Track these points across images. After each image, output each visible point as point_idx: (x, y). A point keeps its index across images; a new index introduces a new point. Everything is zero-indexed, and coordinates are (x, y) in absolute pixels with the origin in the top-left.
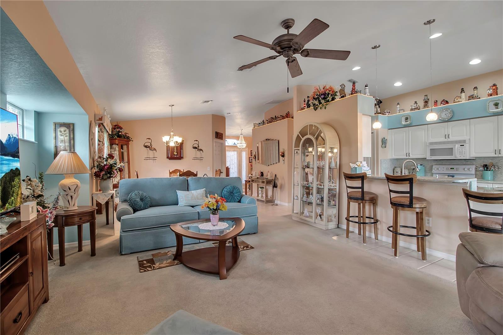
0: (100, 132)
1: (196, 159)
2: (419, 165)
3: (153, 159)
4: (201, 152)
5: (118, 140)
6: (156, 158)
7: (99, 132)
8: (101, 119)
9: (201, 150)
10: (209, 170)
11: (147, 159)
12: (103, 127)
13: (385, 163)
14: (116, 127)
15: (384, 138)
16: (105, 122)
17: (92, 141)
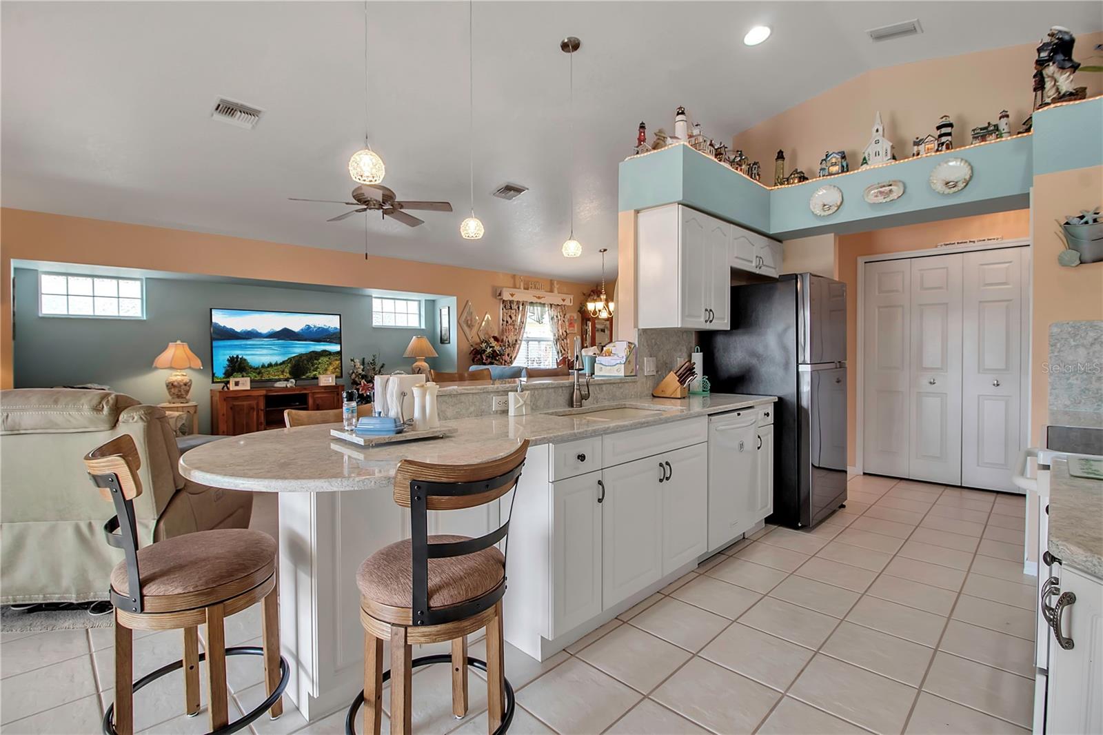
0: (505, 309)
7: (503, 309)
8: (500, 295)
12: (511, 302)
13: (1092, 344)
14: (592, 293)
15: (1082, 217)
16: (506, 297)
17: (469, 322)
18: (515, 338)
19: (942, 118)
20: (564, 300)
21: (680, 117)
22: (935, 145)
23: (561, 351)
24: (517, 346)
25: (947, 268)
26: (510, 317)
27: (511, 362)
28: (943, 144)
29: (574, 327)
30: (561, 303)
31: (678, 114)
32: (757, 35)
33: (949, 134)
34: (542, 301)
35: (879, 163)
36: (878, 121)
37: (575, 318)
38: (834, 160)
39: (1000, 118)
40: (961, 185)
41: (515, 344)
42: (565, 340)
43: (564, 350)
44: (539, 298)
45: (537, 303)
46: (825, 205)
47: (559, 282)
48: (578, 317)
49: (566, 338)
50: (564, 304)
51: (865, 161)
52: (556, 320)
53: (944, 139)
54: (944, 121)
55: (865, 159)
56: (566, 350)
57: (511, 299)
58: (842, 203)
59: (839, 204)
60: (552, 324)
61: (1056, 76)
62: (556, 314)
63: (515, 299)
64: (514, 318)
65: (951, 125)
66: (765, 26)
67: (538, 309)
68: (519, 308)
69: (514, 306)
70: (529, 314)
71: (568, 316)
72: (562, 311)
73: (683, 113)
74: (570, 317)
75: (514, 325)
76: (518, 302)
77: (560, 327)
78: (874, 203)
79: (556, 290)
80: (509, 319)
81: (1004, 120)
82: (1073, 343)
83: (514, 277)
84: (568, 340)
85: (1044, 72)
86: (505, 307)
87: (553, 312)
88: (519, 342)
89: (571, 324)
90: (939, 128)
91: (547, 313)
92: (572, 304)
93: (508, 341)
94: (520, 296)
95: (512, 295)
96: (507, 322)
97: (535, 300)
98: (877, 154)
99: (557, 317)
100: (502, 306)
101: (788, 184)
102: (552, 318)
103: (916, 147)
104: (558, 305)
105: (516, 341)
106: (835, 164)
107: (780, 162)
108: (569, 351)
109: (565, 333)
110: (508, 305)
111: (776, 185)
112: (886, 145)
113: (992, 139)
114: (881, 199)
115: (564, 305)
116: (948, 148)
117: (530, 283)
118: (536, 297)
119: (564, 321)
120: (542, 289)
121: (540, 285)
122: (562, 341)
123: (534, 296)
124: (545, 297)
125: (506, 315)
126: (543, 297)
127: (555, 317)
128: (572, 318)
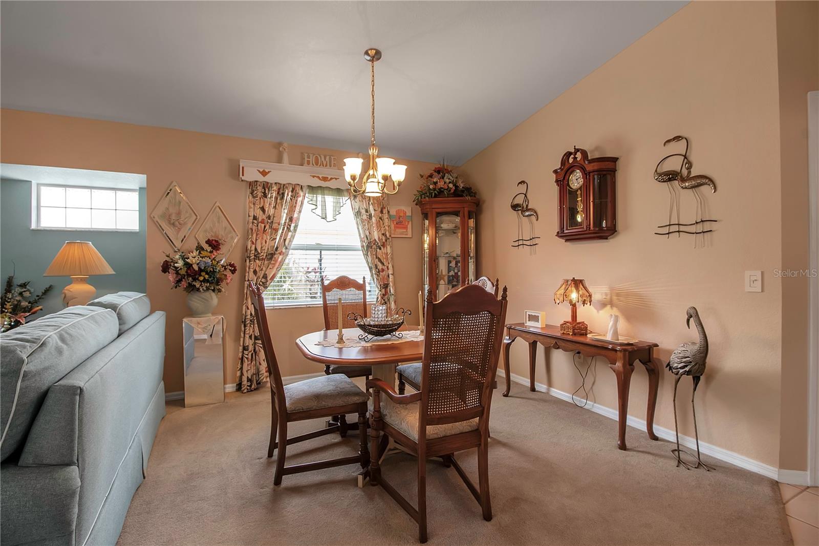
1: (673, 229)
4: (706, 190)
6: (537, 241)
9: (706, 180)
10: (758, 287)
11: (520, 242)
12: (266, 186)
16: (251, 174)
17: (173, 217)
26: (263, 209)
29: (406, 228)
43: (383, 264)
44: (325, 179)
45: (320, 188)
48: (414, 212)
49: (384, 245)
52: (365, 217)
57: (263, 179)
60: (358, 222)
62: (366, 207)
63: (268, 179)
64: (271, 212)
68: (281, 195)
69: (272, 192)
70: (306, 206)
72: (380, 203)
74: (398, 212)
75: (271, 224)
76: (280, 186)
77: (374, 228)
80: (260, 214)
84: (389, 247)
86: (252, 193)
87: (360, 208)
88: (282, 251)
92: (397, 191)
93: (256, 249)
94: (279, 174)
95: (264, 173)
96: (254, 217)
97: (316, 183)
99: (367, 211)
100: (246, 192)
102: (357, 214)
105: (276, 248)
109: (382, 237)
110: (259, 190)
117: (306, 155)
118: (318, 177)
119: (380, 218)
120: (330, 166)
121: (328, 158)
122: (378, 250)
123: (314, 177)
124: (336, 179)
125: (252, 206)
126: (331, 179)
127: (363, 211)
128: (402, 215)
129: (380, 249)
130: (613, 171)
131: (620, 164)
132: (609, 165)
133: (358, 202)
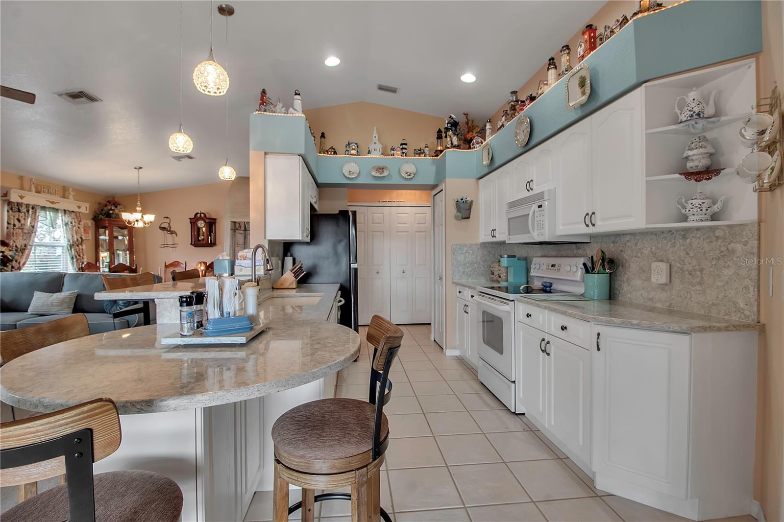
0: (10, 211)
2: (506, 256)
3: (171, 246)
5: (108, 220)
6: (176, 245)
7: (8, 211)
8: (5, 195)
11: (165, 246)
12: (19, 204)
13: (466, 253)
14: (108, 204)
15: (462, 199)
16: (14, 198)
18: (24, 242)
19: (403, 140)
20: (79, 207)
21: (297, 97)
22: (400, 152)
23: (76, 256)
24: (27, 251)
25: (383, 213)
26: (19, 220)
27: (19, 268)
28: (404, 153)
29: (88, 233)
30: (76, 209)
31: (296, 94)
32: (332, 61)
33: (405, 149)
34: (56, 206)
35: (376, 155)
36: (375, 132)
37: (90, 225)
38: (353, 147)
39: (425, 147)
40: (412, 175)
41: (24, 249)
42: (80, 246)
43: (79, 256)
44: (53, 203)
45: (50, 208)
46: (350, 172)
47: (74, 190)
48: (92, 224)
49: (81, 244)
50: (79, 210)
51: (369, 152)
52: (70, 226)
53: (404, 151)
54: (404, 142)
55: (369, 151)
56: (81, 255)
57: (20, 201)
58: (359, 172)
59: (358, 172)
60: (67, 230)
61: (452, 136)
62: (70, 220)
63: (25, 201)
64: (23, 222)
65: (406, 144)
66: (337, 57)
67: (50, 215)
68: (28, 211)
69: (24, 209)
70: (40, 218)
71: (82, 223)
72: (77, 218)
73: (299, 94)
74: (85, 223)
75: (22, 229)
76: (27, 206)
77: (75, 233)
78: (375, 176)
79: (71, 197)
80: (17, 223)
81: (427, 148)
82: (460, 252)
83: (21, 178)
84: (84, 246)
85: (448, 133)
86: (12, 209)
87: (67, 219)
88: (29, 247)
89: (86, 231)
90: (402, 144)
91: (60, 218)
92: (88, 212)
93: (16, 246)
94: (31, 198)
95: (22, 197)
96: (14, 225)
97: (48, 205)
98: (375, 150)
99: (71, 223)
100: (6, 208)
101: (327, 154)
102: (66, 224)
103: (392, 151)
104: (73, 212)
105: (25, 246)
106: (353, 149)
107: (323, 139)
108: (85, 257)
109: (80, 239)
110: (15, 208)
111: (320, 153)
112: (379, 146)
113: (422, 156)
114: (378, 175)
115: (79, 212)
116: (406, 155)
117: (42, 187)
118: (49, 201)
119: (79, 228)
120: (55, 194)
121: (54, 190)
122: (77, 247)
123: (47, 201)
124: (59, 203)
125: (13, 217)
126: (56, 203)
127: (69, 223)
128: (86, 225)
129: (78, 246)
130: (215, 223)
131: (217, 221)
132: (212, 221)
133: (67, 218)
